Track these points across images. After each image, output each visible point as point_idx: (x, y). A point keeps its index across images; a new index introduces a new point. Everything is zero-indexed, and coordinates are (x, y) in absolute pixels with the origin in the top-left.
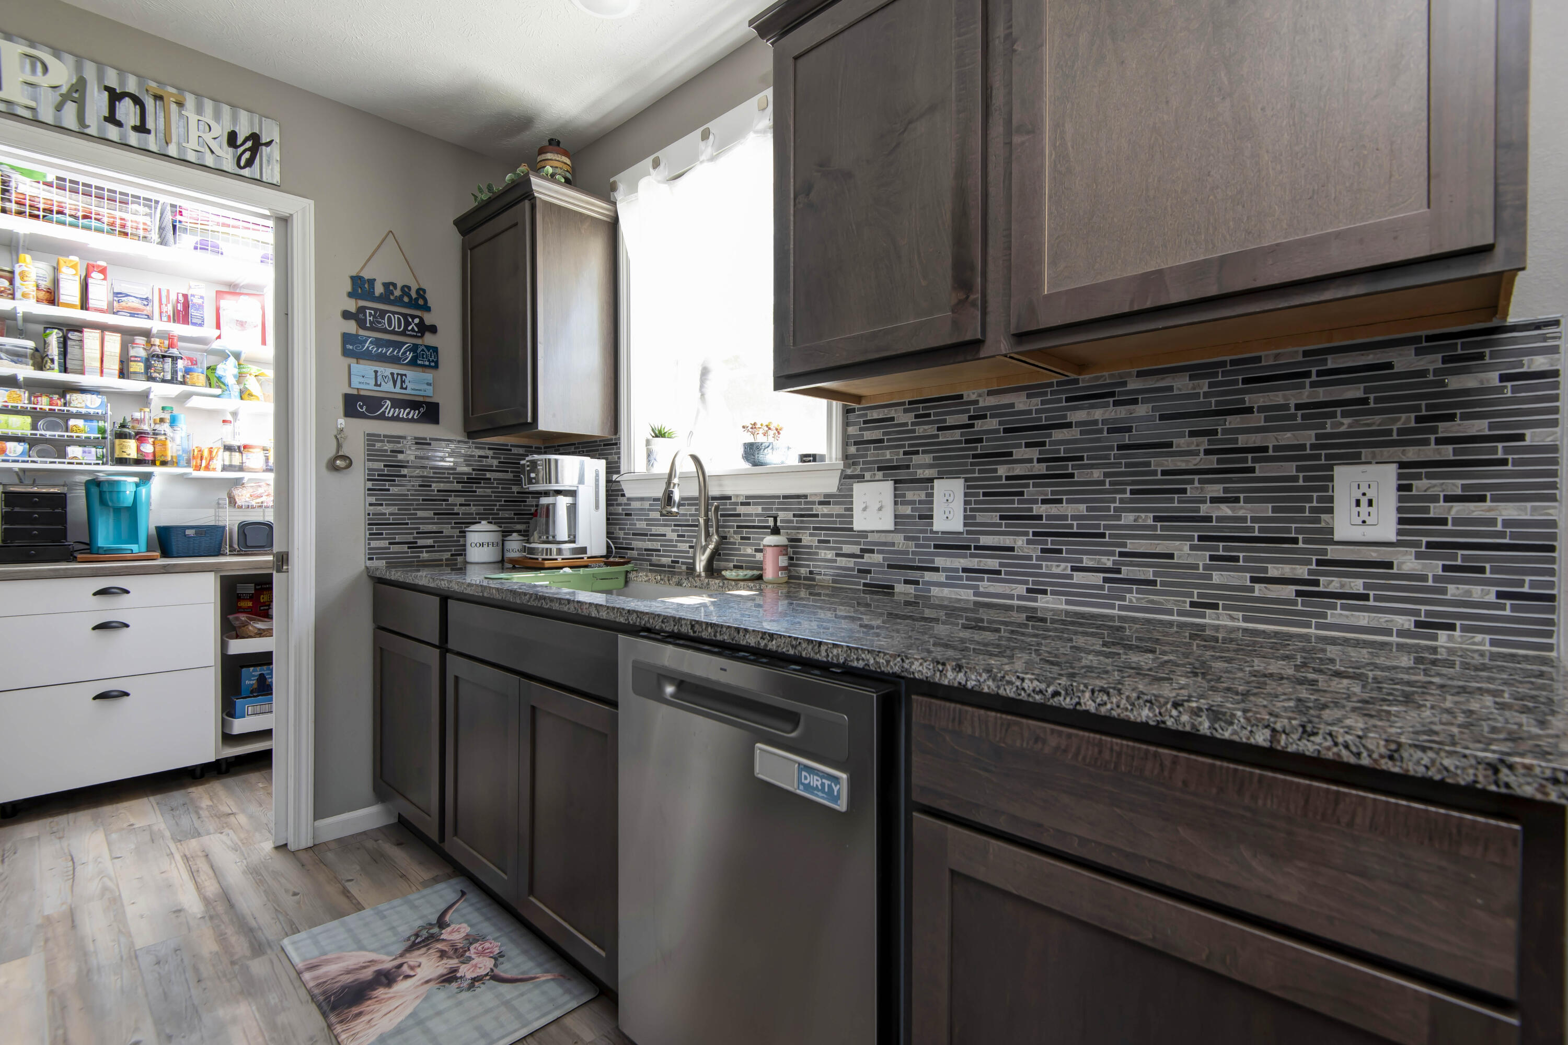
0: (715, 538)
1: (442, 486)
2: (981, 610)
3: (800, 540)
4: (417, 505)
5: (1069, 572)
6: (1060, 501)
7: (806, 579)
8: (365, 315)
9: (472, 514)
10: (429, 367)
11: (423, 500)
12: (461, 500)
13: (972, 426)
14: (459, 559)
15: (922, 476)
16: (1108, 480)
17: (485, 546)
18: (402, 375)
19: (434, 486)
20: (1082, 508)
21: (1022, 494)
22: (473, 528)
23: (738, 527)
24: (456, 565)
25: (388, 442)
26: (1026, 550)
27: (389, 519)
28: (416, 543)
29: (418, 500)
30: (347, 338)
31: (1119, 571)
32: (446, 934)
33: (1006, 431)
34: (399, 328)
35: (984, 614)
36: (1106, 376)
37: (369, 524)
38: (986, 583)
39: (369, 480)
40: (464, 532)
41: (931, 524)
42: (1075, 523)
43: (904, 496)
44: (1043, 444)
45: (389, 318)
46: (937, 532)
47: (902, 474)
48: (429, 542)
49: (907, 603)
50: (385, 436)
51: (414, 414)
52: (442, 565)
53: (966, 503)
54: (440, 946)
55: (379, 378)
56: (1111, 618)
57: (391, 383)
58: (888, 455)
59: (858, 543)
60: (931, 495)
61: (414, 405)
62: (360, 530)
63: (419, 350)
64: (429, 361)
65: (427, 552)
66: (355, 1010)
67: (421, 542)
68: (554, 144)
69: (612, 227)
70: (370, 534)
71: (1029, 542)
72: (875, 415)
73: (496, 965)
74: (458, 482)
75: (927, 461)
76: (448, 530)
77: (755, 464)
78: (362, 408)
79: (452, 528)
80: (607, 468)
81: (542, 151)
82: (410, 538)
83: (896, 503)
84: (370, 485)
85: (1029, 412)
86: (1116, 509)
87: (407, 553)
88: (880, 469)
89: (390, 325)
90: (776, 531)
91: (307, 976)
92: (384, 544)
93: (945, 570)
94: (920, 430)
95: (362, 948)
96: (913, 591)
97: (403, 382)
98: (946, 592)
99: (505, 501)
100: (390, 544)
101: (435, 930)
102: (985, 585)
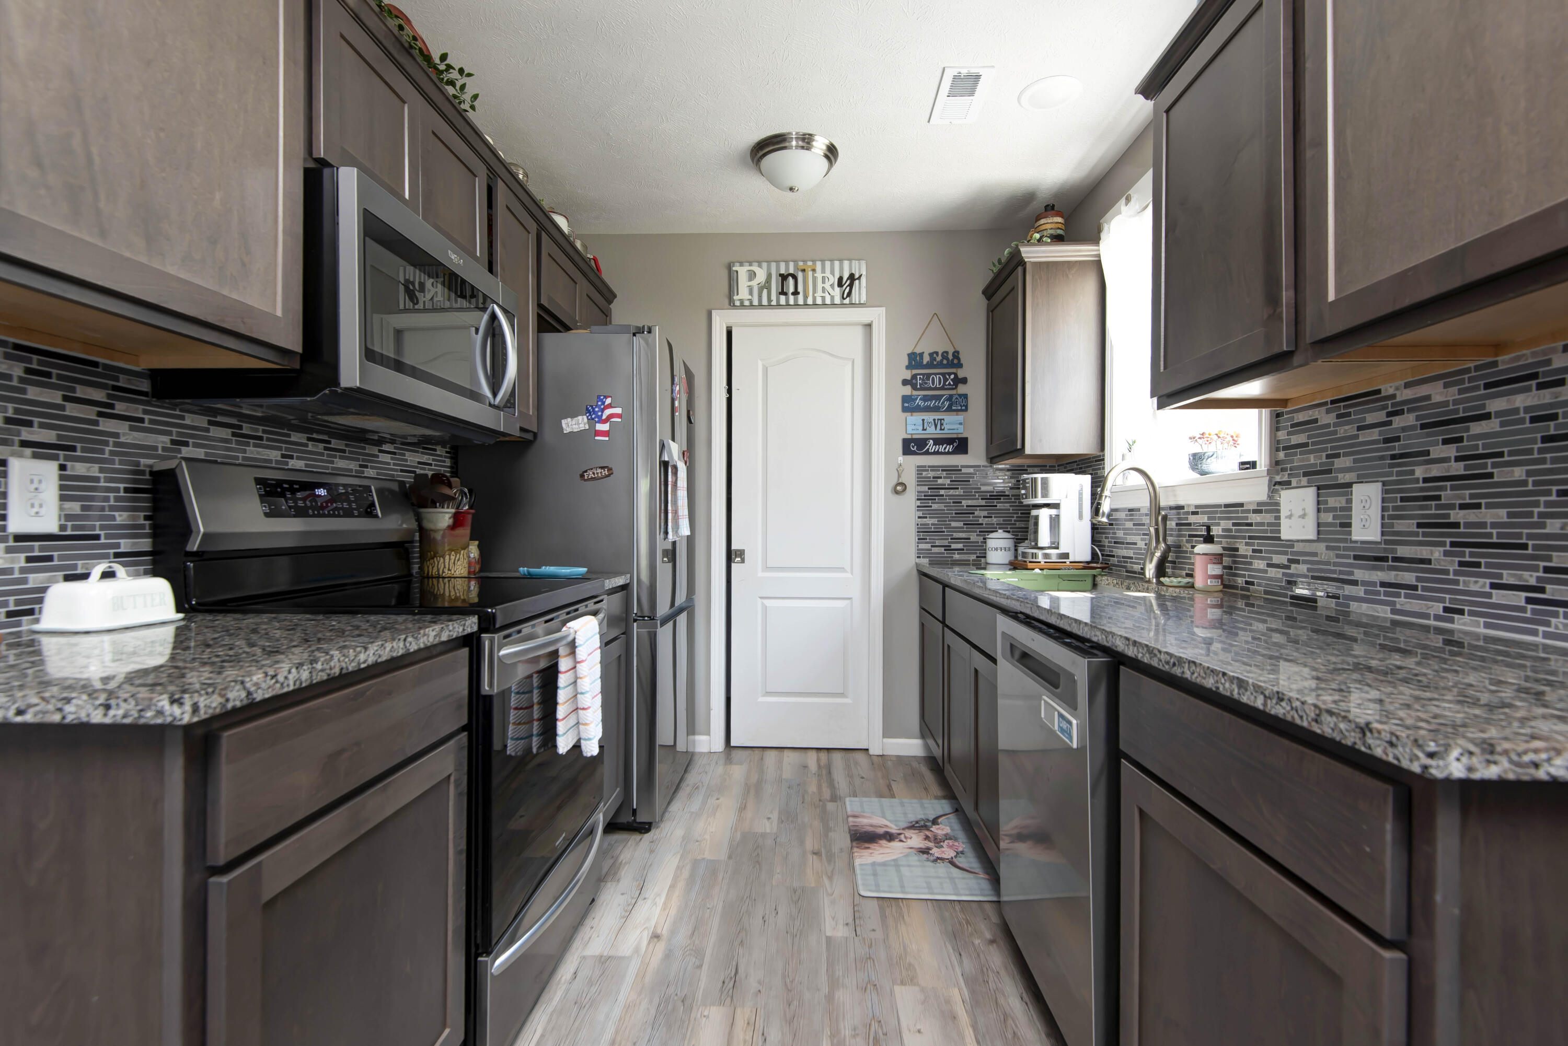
0: (1163, 545)
1: (970, 503)
2: (1398, 629)
3: (1237, 550)
4: (951, 517)
5: (1487, 589)
6: (1478, 506)
7: (1243, 589)
8: (917, 380)
9: (994, 524)
10: (961, 410)
11: (956, 514)
12: (985, 513)
13: (1390, 423)
14: (983, 560)
15: (1342, 481)
16: (1530, 480)
17: (999, 551)
18: (941, 420)
19: (964, 503)
20: (1502, 514)
21: (1438, 498)
22: (992, 535)
23: (1190, 536)
24: (980, 564)
25: (931, 470)
26: (1442, 563)
27: (931, 528)
28: (950, 546)
29: (952, 514)
30: (905, 399)
31: (1542, 590)
32: (934, 828)
33: (1423, 426)
34: (940, 384)
35: (1401, 634)
36: (1527, 356)
37: (918, 532)
38: (1402, 599)
39: (918, 499)
40: (985, 539)
41: (1350, 533)
42: (1494, 531)
43: (1326, 502)
44: (1460, 440)
45: (933, 378)
46: (1356, 542)
47: (1324, 480)
48: (960, 546)
49: (1328, 618)
50: (929, 467)
51: (950, 448)
52: (969, 565)
53: (1384, 509)
54: (928, 833)
55: (925, 424)
56: (1535, 646)
57: (933, 427)
58: (1312, 459)
59: (1285, 553)
60: (1349, 501)
61: (949, 441)
62: (912, 536)
63: (954, 398)
64: (961, 406)
65: (958, 554)
66: (867, 845)
67: (954, 546)
68: (1050, 209)
69: (1097, 265)
70: (919, 539)
71: (1446, 554)
72: (1301, 417)
73: (956, 857)
74: (982, 499)
75: (1348, 465)
76: (974, 537)
77: (1203, 473)
78: (913, 447)
79: (977, 535)
80: (1092, 483)
81: (1038, 218)
82: (946, 543)
83: (1319, 510)
84: (918, 503)
85: (1446, 403)
86: (1541, 515)
87: (944, 553)
88: (1305, 474)
89: (933, 383)
90: (1209, 539)
91: (851, 819)
92: (928, 546)
93: (1365, 583)
94: (1343, 431)
95: (884, 817)
96: (1333, 606)
97: (942, 424)
98: (1364, 608)
99: (1021, 513)
100: (932, 546)
101: (929, 824)
102: (1402, 602)
